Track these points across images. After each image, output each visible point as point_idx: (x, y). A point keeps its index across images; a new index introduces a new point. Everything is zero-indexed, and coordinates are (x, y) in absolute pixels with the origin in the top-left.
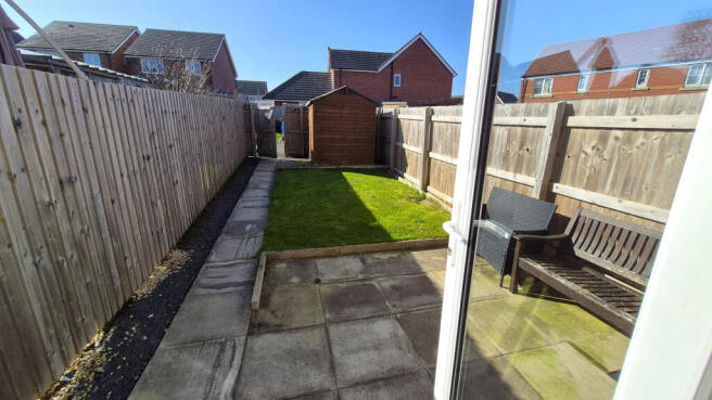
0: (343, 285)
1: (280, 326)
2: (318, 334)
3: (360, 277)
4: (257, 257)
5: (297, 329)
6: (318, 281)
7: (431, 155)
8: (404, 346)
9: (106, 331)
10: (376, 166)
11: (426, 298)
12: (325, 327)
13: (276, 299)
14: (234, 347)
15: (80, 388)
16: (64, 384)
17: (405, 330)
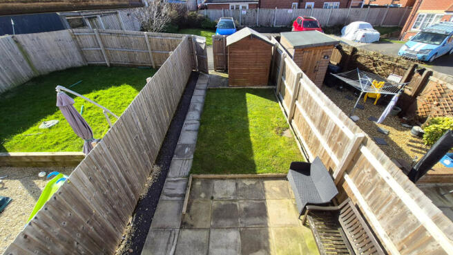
0: (223, 203)
1: (192, 226)
2: (205, 233)
3: (232, 198)
4: (188, 177)
5: (199, 229)
6: (212, 198)
7: (297, 102)
8: (238, 249)
9: (133, 216)
10: (268, 87)
11: (258, 220)
12: (209, 230)
13: (193, 208)
14: (175, 234)
15: (128, 243)
16: (123, 240)
17: (241, 239)
